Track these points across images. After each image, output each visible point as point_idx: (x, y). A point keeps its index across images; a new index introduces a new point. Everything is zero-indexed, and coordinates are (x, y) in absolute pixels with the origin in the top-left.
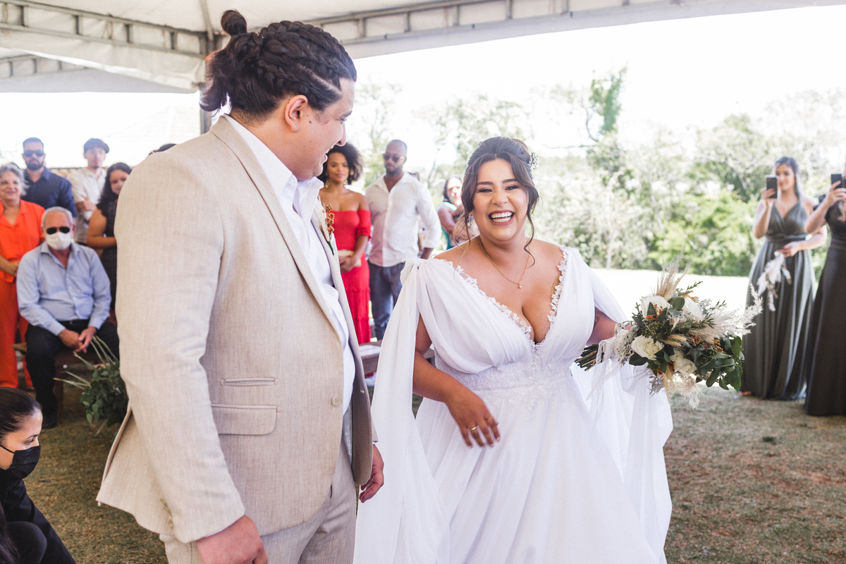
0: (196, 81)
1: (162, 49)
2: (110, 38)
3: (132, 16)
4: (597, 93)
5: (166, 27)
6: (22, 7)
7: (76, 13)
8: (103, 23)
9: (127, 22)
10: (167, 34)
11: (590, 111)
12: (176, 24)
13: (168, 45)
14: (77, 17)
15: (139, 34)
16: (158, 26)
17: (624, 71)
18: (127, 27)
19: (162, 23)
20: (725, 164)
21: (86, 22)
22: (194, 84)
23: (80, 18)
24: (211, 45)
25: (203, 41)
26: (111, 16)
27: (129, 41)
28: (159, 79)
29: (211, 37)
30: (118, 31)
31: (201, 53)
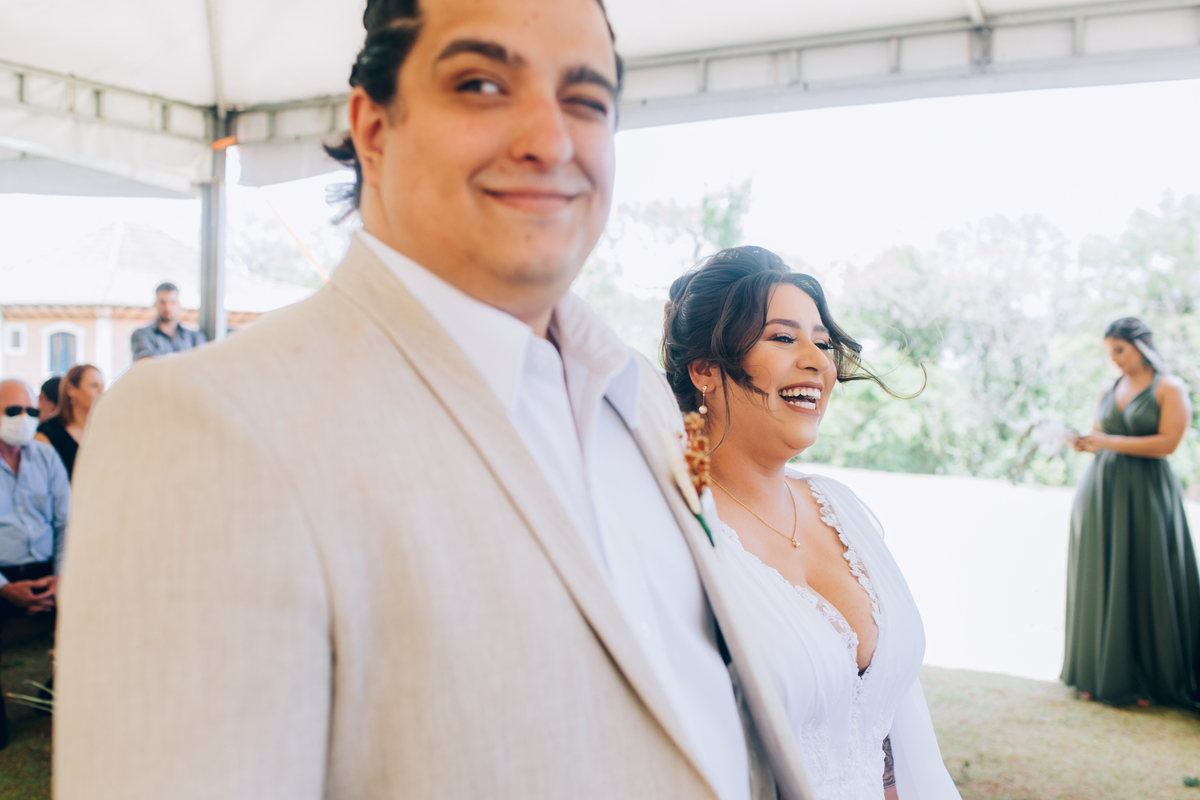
0: (198, 179)
1: (148, 130)
2: (71, 109)
3: (105, 77)
4: (711, 214)
5: (154, 97)
7: (21, 70)
8: (60, 87)
9: (98, 87)
10: (157, 108)
11: (701, 239)
12: (171, 93)
13: (158, 123)
14: (21, 77)
15: (113, 104)
16: (143, 95)
17: (747, 186)
18: (98, 94)
19: (150, 90)
21: (34, 85)
22: (193, 184)
23: (26, 80)
24: (222, 127)
25: (210, 120)
26: (72, 76)
27: (99, 114)
28: (143, 176)
29: (222, 114)
30: (84, 100)
31: (206, 137)
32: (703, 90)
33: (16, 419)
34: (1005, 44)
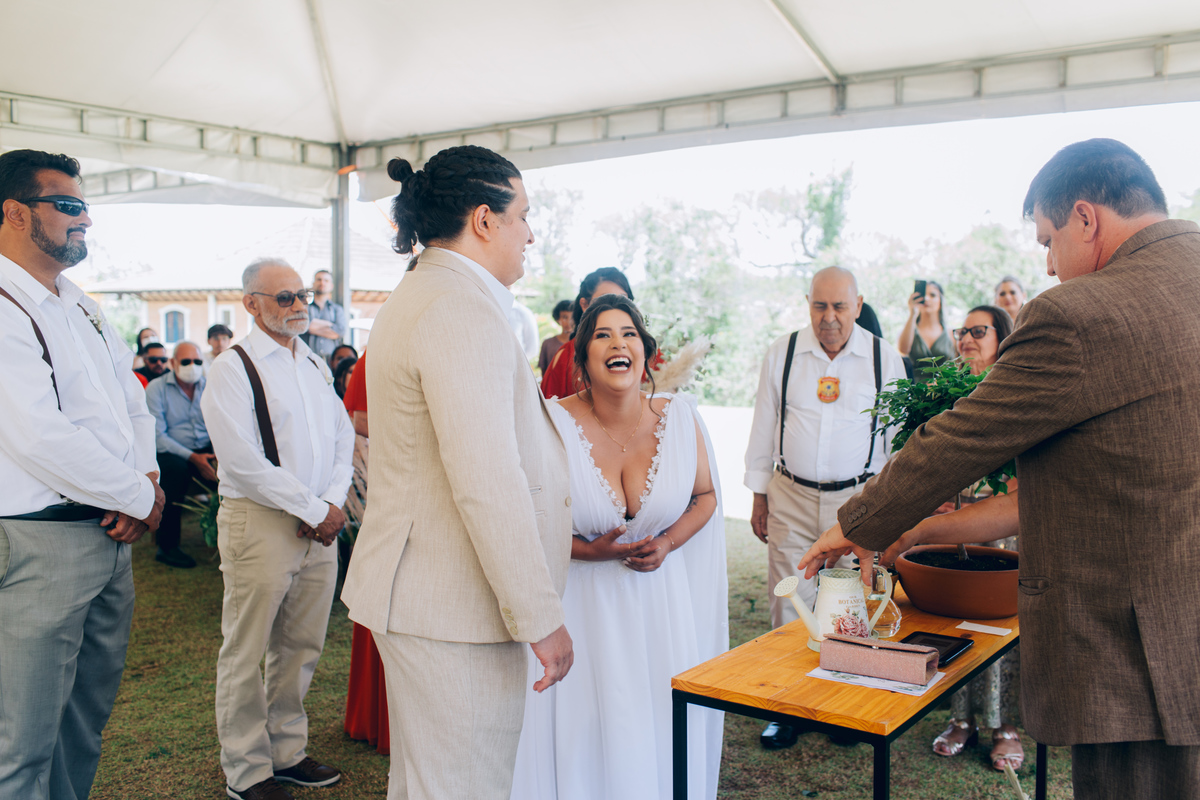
0: (327, 196)
1: (291, 163)
2: (237, 151)
3: (261, 127)
4: (815, 200)
5: (295, 139)
6: (145, 122)
7: (201, 127)
8: (229, 137)
9: (255, 135)
10: (298, 147)
11: (807, 222)
12: (308, 135)
13: (298, 157)
14: (202, 131)
15: (267, 147)
16: (287, 138)
17: (847, 175)
18: (255, 139)
19: (292, 134)
20: (972, 286)
21: (211, 136)
22: (325, 200)
23: (205, 132)
24: (345, 158)
25: (337, 153)
26: (237, 128)
27: (256, 154)
28: (288, 196)
29: (344, 149)
30: (245, 144)
31: (334, 166)
32: (662, 129)
33: (188, 367)
34: (856, 95)
